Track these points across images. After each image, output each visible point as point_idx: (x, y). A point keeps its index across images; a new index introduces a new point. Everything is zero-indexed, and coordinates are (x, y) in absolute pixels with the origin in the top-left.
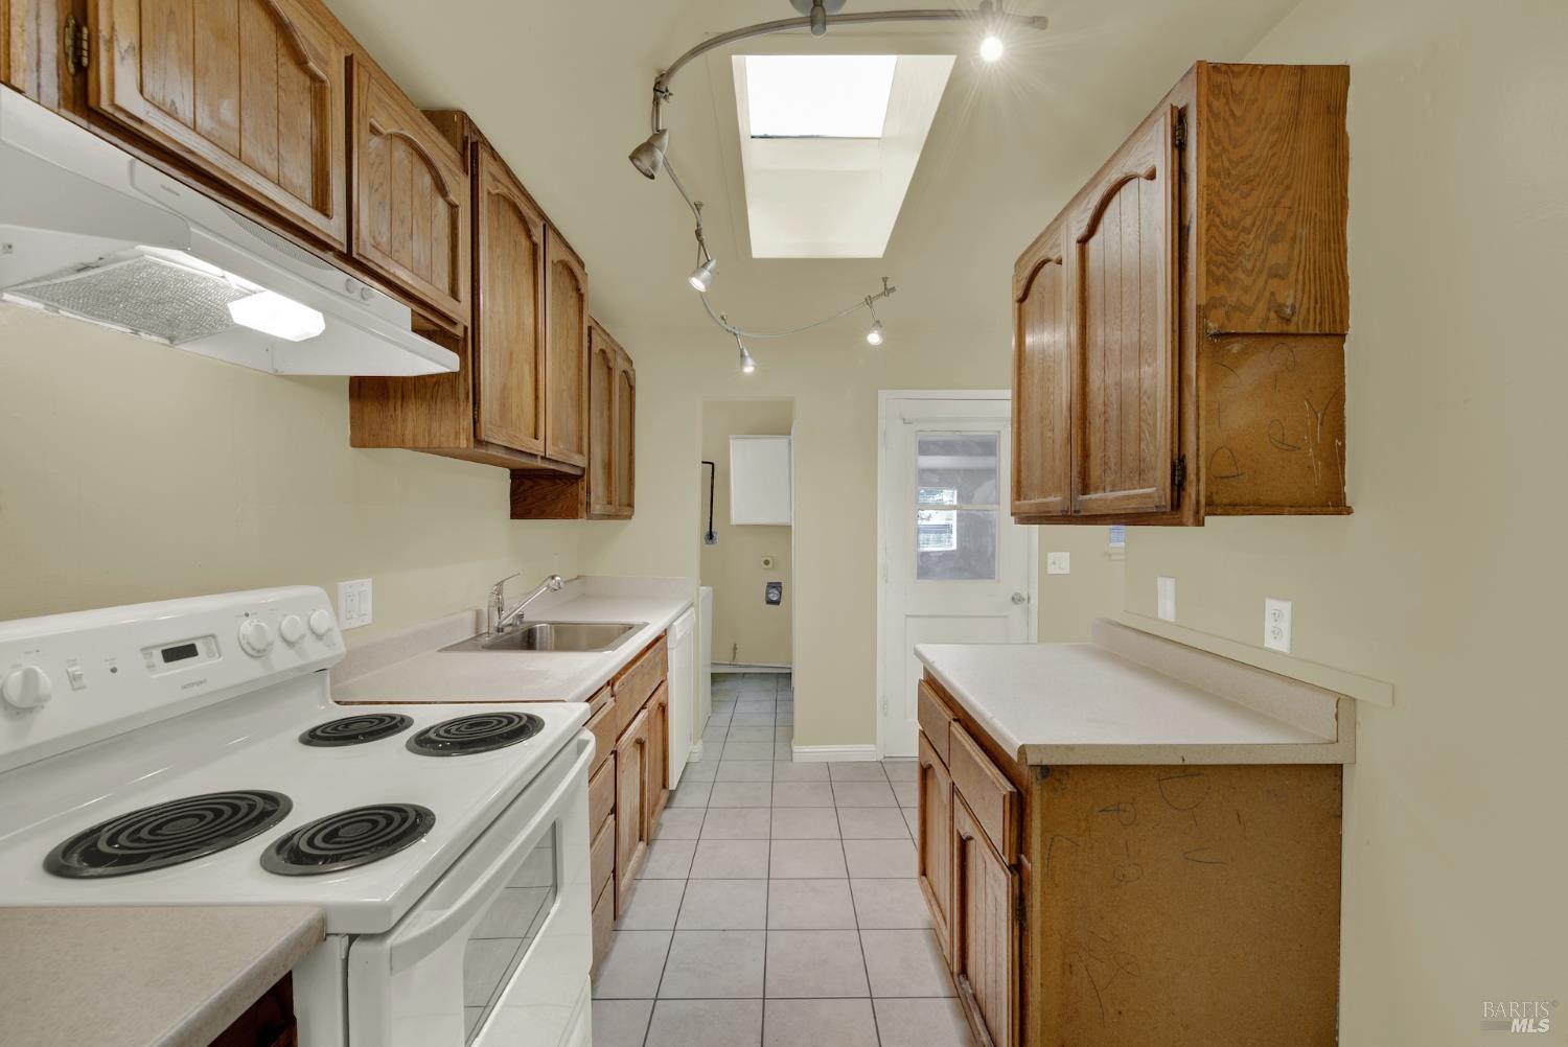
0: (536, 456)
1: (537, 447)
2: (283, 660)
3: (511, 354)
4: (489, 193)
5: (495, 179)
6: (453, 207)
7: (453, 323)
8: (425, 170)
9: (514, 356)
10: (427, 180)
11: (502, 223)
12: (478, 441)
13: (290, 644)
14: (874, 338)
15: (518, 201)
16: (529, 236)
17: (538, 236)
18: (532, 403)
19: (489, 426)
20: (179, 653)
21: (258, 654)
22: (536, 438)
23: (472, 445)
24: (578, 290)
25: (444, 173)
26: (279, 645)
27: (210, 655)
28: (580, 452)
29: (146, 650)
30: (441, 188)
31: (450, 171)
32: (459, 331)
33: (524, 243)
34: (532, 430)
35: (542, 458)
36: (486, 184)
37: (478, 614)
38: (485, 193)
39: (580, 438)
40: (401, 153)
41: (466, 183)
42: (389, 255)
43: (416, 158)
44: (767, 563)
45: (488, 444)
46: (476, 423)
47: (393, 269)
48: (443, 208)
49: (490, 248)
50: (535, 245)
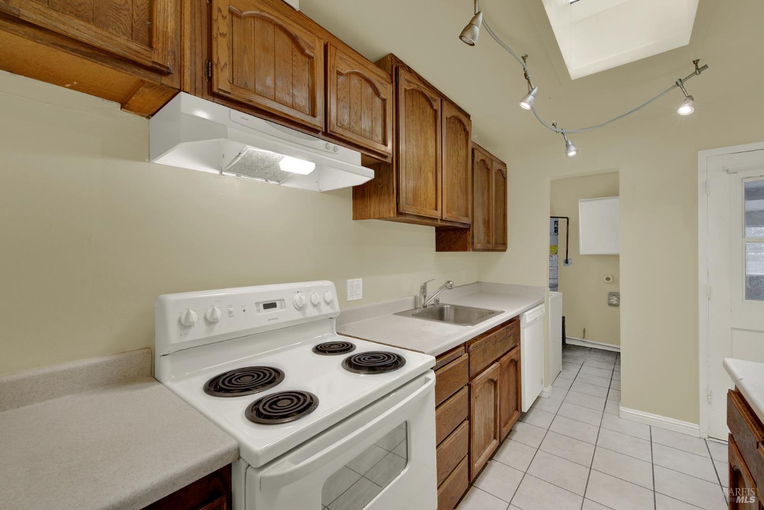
0: (437, 219)
1: (437, 214)
2: (311, 312)
3: (420, 168)
4: (405, 90)
5: (409, 82)
6: (384, 100)
7: (386, 157)
8: (368, 85)
9: (422, 170)
10: (370, 90)
11: (415, 104)
12: (399, 213)
13: (315, 306)
14: (685, 110)
15: (424, 91)
16: (432, 106)
17: (437, 105)
18: (434, 192)
19: (404, 205)
20: (270, 306)
21: (301, 308)
22: (436, 210)
23: (395, 215)
24: (465, 130)
25: (378, 86)
26: (310, 306)
27: (282, 308)
28: (467, 216)
29: (257, 304)
30: (377, 92)
31: (381, 83)
32: (389, 160)
33: (429, 110)
34: (434, 206)
35: (441, 220)
36: (403, 85)
37: (415, 297)
38: (403, 90)
39: (467, 209)
40: (355, 80)
41: (391, 87)
42: (349, 129)
43: (363, 81)
44: (608, 279)
45: (405, 214)
46: (398, 204)
47: (348, 135)
48: (378, 102)
49: (407, 117)
50: (436, 111)
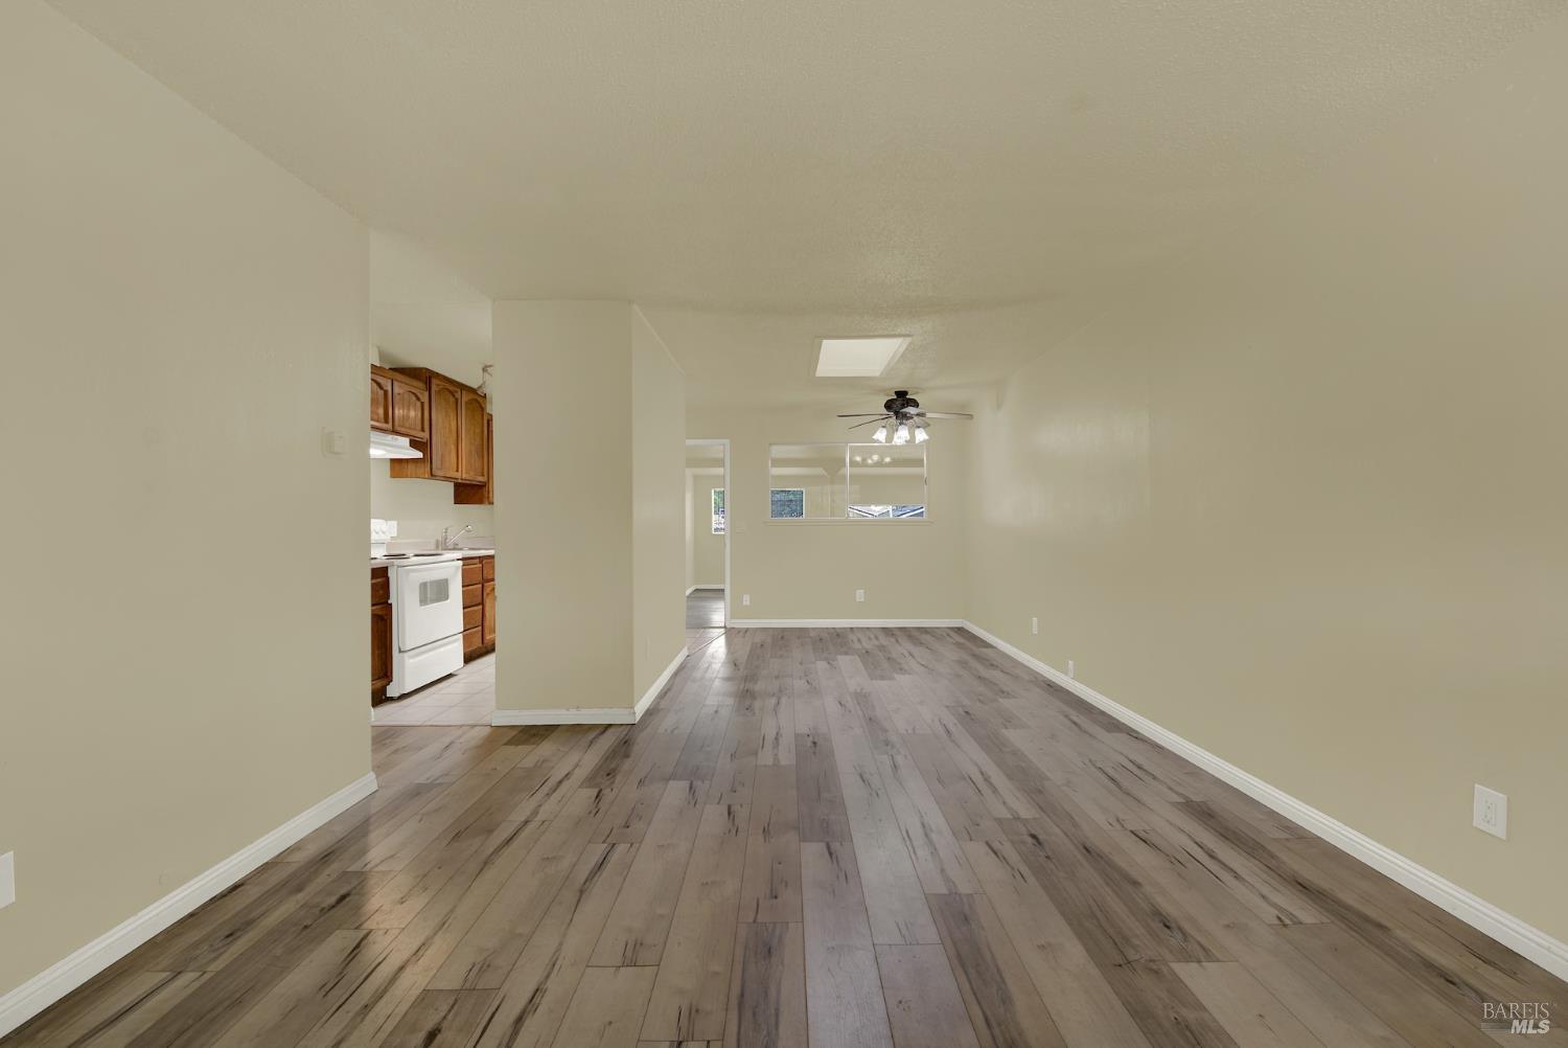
0: (458, 479)
1: (458, 475)
5: (438, 385)
6: (422, 403)
7: (423, 439)
8: (413, 396)
9: (447, 443)
10: (414, 398)
11: (442, 398)
12: (432, 475)
15: (448, 387)
16: (454, 395)
17: (458, 395)
18: (456, 458)
19: (436, 469)
22: (457, 471)
23: (429, 477)
24: (481, 406)
25: (418, 394)
28: (483, 475)
30: (418, 399)
32: (425, 440)
33: (452, 399)
34: (455, 469)
35: (461, 479)
36: (435, 389)
37: (437, 541)
38: (435, 392)
39: (483, 469)
40: (406, 395)
41: (427, 394)
42: (403, 426)
43: (411, 394)
45: (436, 476)
46: (431, 469)
47: (403, 430)
48: (419, 404)
49: (437, 409)
50: (457, 400)
